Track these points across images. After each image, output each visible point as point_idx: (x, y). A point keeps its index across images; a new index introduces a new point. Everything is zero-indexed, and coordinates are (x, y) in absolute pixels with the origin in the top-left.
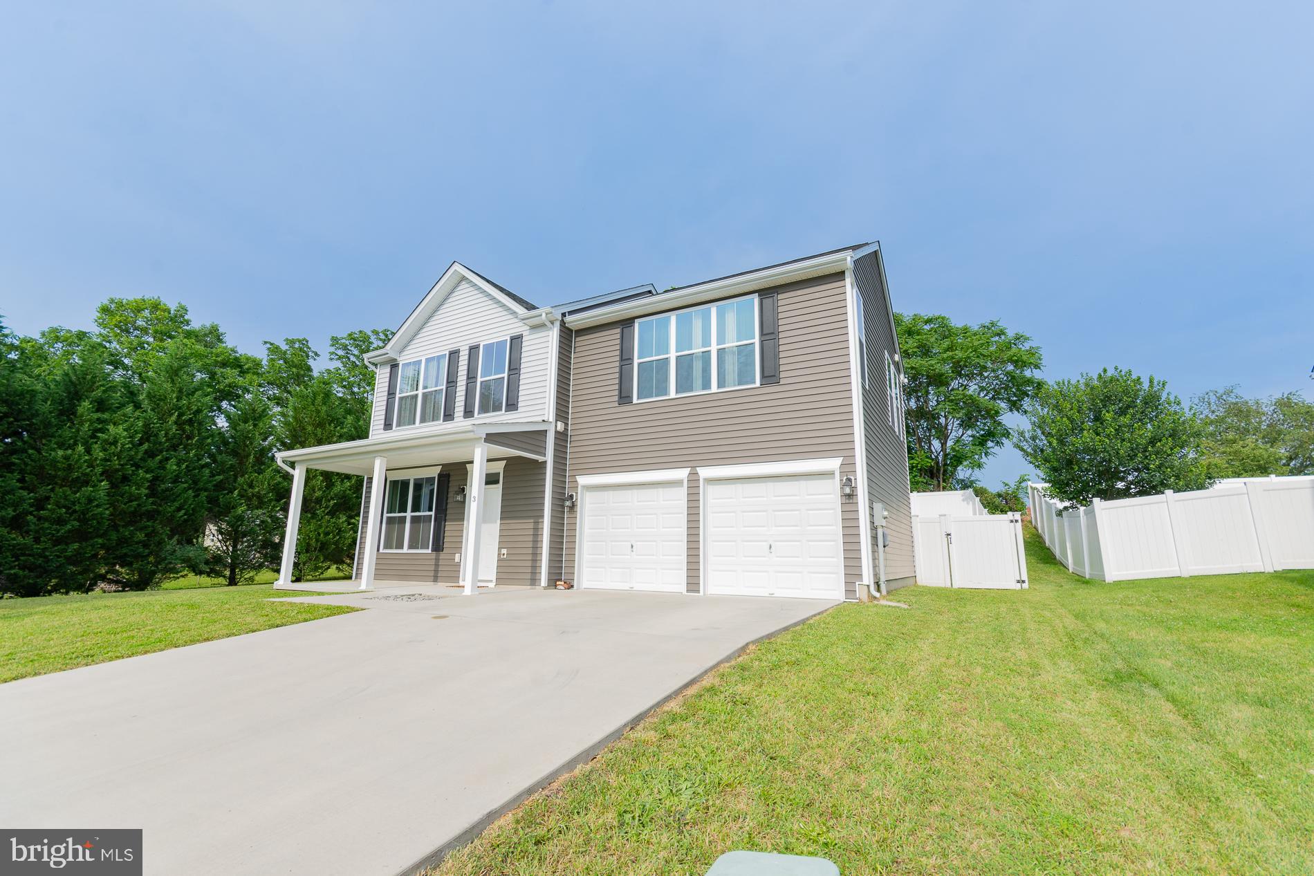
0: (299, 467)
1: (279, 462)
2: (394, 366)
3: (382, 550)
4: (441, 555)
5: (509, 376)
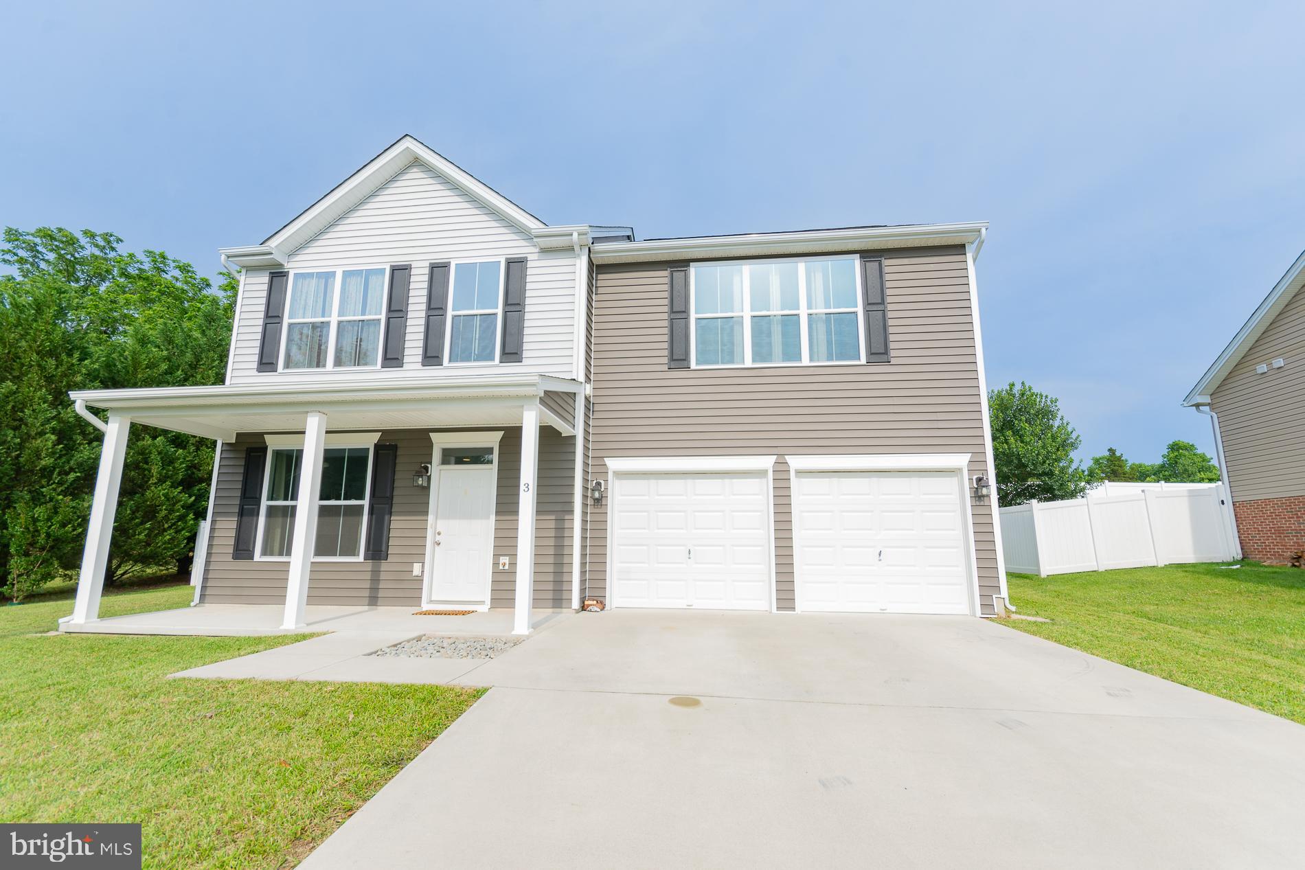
0: (118, 419)
1: (79, 408)
2: (277, 275)
3: (257, 556)
4: (384, 566)
5: (505, 313)
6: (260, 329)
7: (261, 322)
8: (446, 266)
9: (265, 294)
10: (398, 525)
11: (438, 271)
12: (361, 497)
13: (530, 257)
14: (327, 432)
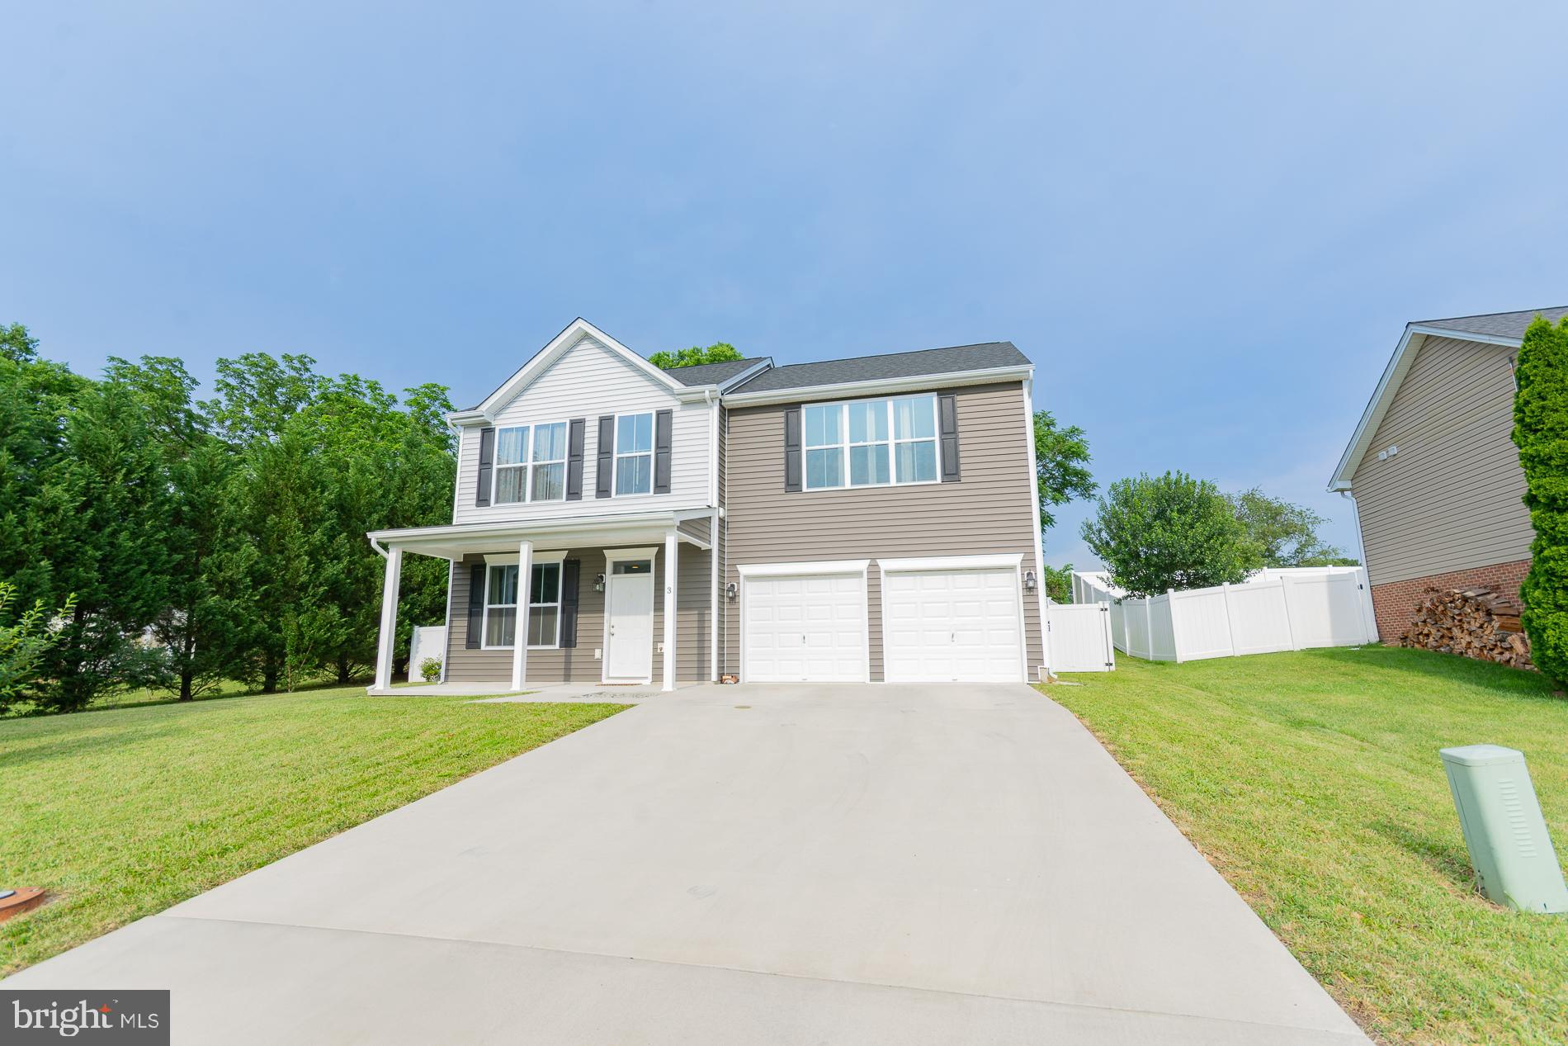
0: (395, 549)
1: (374, 544)
2: (487, 431)
3: (483, 647)
4: (574, 651)
5: (657, 454)
6: (476, 474)
7: (477, 468)
8: (611, 418)
9: (478, 446)
10: (583, 620)
11: (605, 422)
12: (555, 600)
13: (674, 409)
14: (534, 551)
